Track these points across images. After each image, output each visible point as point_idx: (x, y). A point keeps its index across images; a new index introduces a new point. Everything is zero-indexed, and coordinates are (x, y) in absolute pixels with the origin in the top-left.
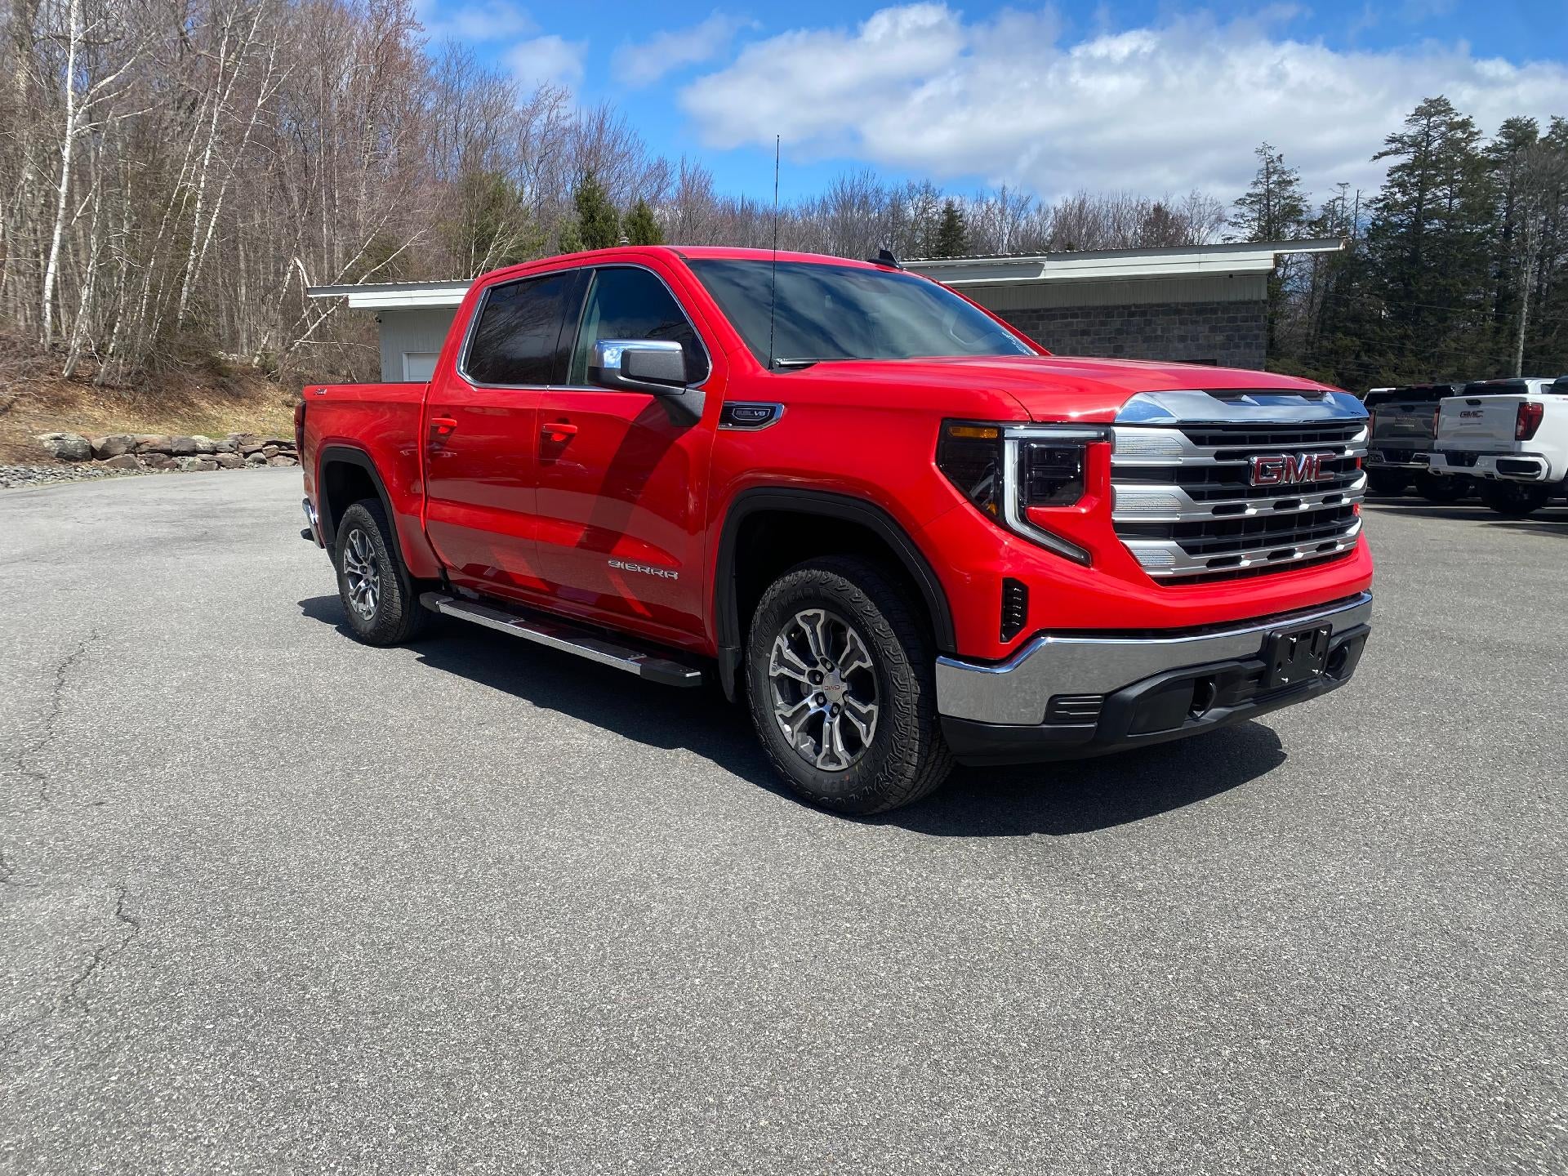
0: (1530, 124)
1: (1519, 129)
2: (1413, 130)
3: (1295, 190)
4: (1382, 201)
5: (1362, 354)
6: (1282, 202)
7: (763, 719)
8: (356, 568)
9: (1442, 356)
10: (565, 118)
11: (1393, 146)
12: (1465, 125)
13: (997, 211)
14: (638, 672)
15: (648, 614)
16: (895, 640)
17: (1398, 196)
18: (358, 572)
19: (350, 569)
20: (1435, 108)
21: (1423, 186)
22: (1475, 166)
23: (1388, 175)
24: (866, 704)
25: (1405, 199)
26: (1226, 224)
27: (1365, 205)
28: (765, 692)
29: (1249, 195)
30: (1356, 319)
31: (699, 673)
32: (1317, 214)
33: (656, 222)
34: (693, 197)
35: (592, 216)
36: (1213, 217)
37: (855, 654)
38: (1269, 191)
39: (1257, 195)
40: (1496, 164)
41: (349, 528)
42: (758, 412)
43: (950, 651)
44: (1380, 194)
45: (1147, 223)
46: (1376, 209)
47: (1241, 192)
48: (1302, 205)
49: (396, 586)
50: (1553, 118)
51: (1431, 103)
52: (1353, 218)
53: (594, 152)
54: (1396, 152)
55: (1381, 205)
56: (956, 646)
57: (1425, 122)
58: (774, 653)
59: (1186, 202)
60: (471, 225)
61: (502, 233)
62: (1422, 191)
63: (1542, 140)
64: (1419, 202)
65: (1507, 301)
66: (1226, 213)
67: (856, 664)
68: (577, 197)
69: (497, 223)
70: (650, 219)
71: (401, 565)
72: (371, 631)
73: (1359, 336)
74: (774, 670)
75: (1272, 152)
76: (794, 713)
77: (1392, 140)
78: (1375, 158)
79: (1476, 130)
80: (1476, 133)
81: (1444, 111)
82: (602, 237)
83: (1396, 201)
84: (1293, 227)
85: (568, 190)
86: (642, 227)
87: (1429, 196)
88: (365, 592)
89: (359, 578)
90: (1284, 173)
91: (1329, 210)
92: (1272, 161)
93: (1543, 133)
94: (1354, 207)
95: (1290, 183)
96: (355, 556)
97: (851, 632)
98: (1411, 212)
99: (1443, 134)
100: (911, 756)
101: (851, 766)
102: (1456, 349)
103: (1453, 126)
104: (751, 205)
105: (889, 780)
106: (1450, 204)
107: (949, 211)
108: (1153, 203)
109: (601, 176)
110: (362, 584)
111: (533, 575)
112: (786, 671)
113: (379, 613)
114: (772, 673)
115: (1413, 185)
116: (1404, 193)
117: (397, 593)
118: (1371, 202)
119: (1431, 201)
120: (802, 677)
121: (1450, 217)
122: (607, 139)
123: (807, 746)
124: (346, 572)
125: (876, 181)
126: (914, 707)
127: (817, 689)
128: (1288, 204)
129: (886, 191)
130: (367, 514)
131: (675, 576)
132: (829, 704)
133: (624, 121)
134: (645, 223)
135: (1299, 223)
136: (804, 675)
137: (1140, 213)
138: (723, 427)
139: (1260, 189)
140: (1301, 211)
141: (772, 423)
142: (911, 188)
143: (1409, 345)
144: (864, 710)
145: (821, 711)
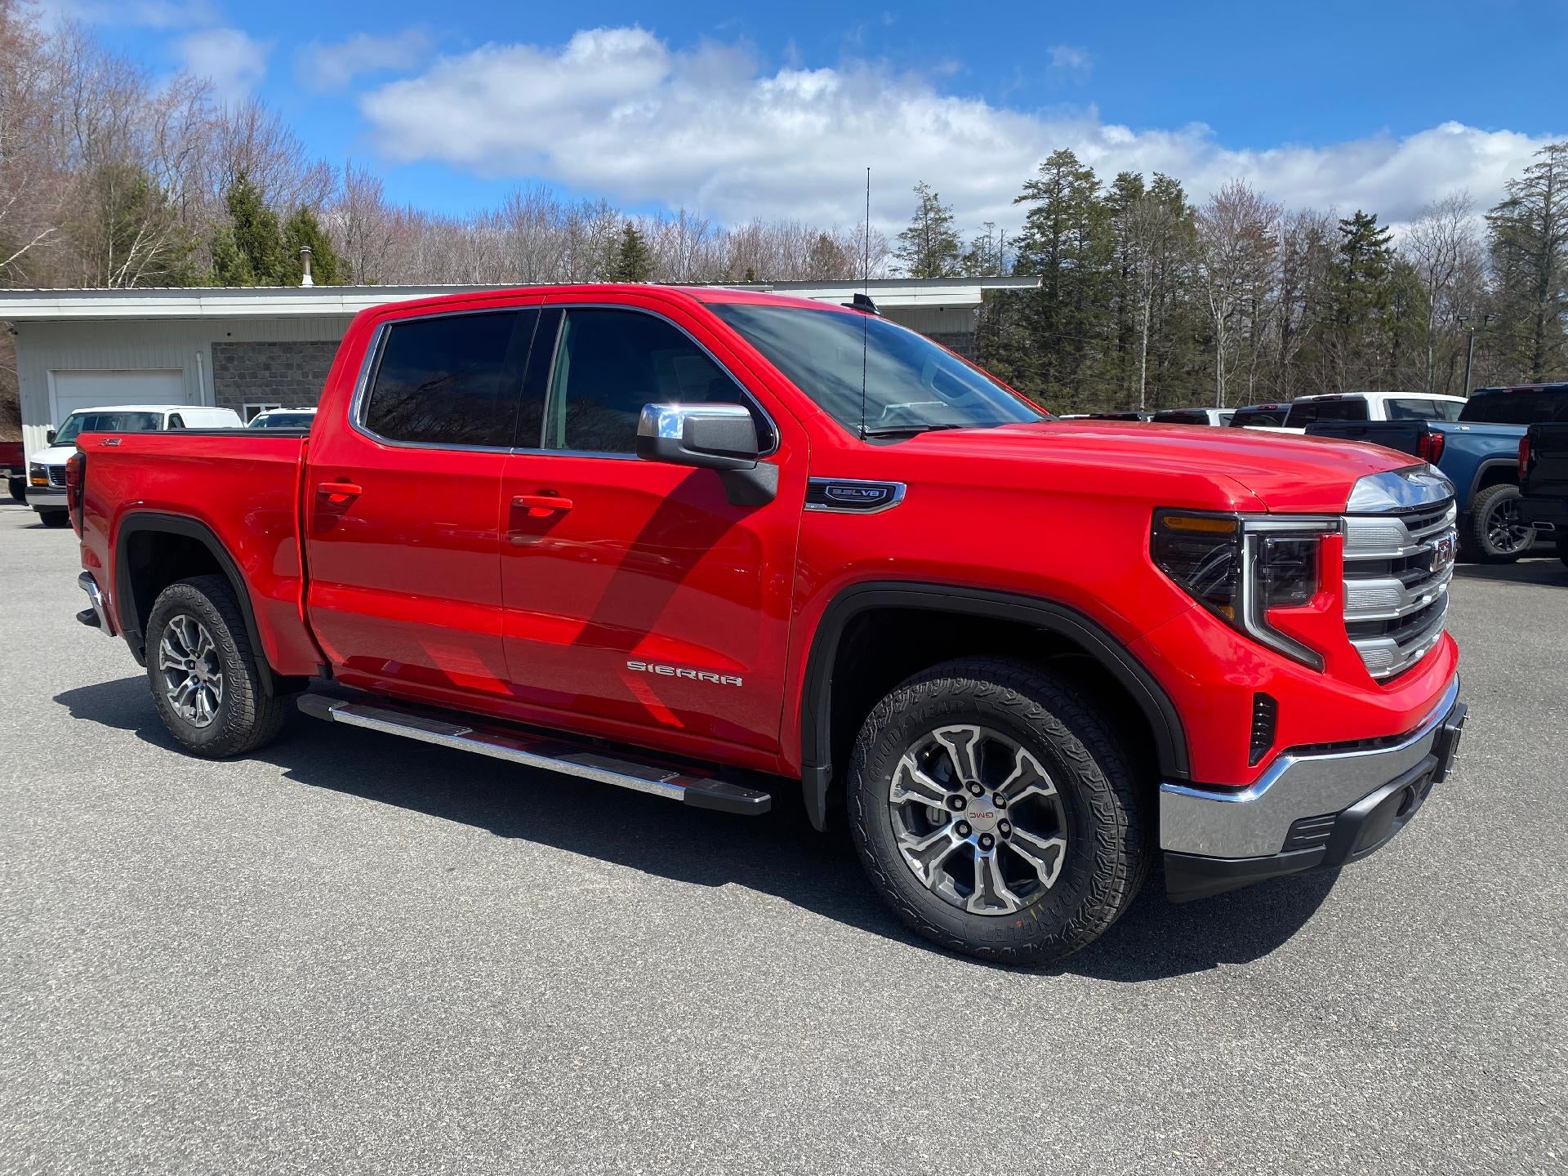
0: (1137, 179)
1: (1130, 182)
2: (1046, 178)
3: (950, 227)
4: (1023, 240)
5: (1014, 379)
6: (939, 237)
7: (882, 854)
8: (179, 663)
9: (1079, 382)
10: (210, 111)
11: (1030, 191)
12: (1088, 175)
13: (676, 234)
14: (681, 798)
15: (680, 725)
16: (1093, 764)
17: (1038, 236)
18: (183, 668)
19: (169, 664)
20: (1064, 159)
21: (1057, 228)
22: (1098, 212)
23: (1028, 217)
24: (1047, 838)
25: (1043, 240)
26: (890, 255)
27: (1009, 243)
28: (884, 820)
29: (910, 230)
30: (1006, 347)
31: (768, 797)
32: (968, 251)
33: (322, 229)
34: (359, 205)
35: (247, 221)
36: (878, 248)
37: (1030, 779)
38: (927, 227)
39: (916, 230)
40: (1115, 212)
41: (170, 612)
42: (866, 491)
43: (1183, 777)
44: (1021, 234)
45: (815, 252)
46: (1020, 248)
47: (904, 226)
48: (956, 241)
49: (249, 685)
50: (1155, 174)
51: (1060, 155)
52: (999, 255)
53: (245, 151)
54: (1034, 197)
55: (1023, 244)
56: (1189, 771)
57: (1055, 171)
58: (897, 775)
59: (853, 234)
60: (107, 225)
61: (145, 236)
62: (1056, 233)
63: (1148, 193)
64: (1054, 243)
65: (1128, 333)
66: (889, 246)
67: (1031, 790)
68: (229, 198)
69: (139, 221)
70: (314, 227)
71: (258, 660)
72: (209, 741)
73: (1011, 363)
74: (897, 795)
75: (928, 191)
76: (928, 847)
77: (1029, 186)
78: (1016, 201)
79: (1096, 180)
80: (1097, 184)
81: (1071, 163)
82: (260, 244)
83: (1035, 241)
84: (949, 260)
85: (216, 190)
86: (307, 234)
87: (1063, 238)
88: (194, 692)
89: (183, 675)
90: (940, 211)
91: (977, 246)
92: (929, 199)
93: (1148, 187)
94: (1000, 245)
95: (945, 219)
96: (177, 646)
97: (1022, 753)
98: (1049, 252)
99: (1071, 184)
100: (1114, 897)
101: (1021, 910)
102: (1091, 376)
103: (1078, 177)
104: (421, 215)
105: (1084, 927)
106: (1081, 246)
107: (629, 232)
108: (820, 232)
109: (255, 178)
110: (188, 682)
111: (492, 676)
112: (915, 797)
113: (223, 720)
114: (893, 799)
115: (1049, 227)
116: (1043, 234)
117: (250, 694)
118: (1014, 241)
119: (1064, 243)
120: (939, 803)
121: (1081, 258)
122: (258, 138)
123: (947, 886)
124: (162, 668)
125: (553, 198)
126: (1121, 841)
127: (956, 816)
128: (944, 240)
129: (562, 208)
130: (200, 597)
131: (739, 682)
132: (976, 834)
133: (278, 119)
134: (308, 229)
135: (955, 257)
136: (941, 800)
137: (809, 241)
138: (811, 507)
139: (920, 225)
140: (956, 246)
141: (893, 504)
142: (587, 207)
143: (1052, 371)
144: (1043, 844)
145: (966, 843)
